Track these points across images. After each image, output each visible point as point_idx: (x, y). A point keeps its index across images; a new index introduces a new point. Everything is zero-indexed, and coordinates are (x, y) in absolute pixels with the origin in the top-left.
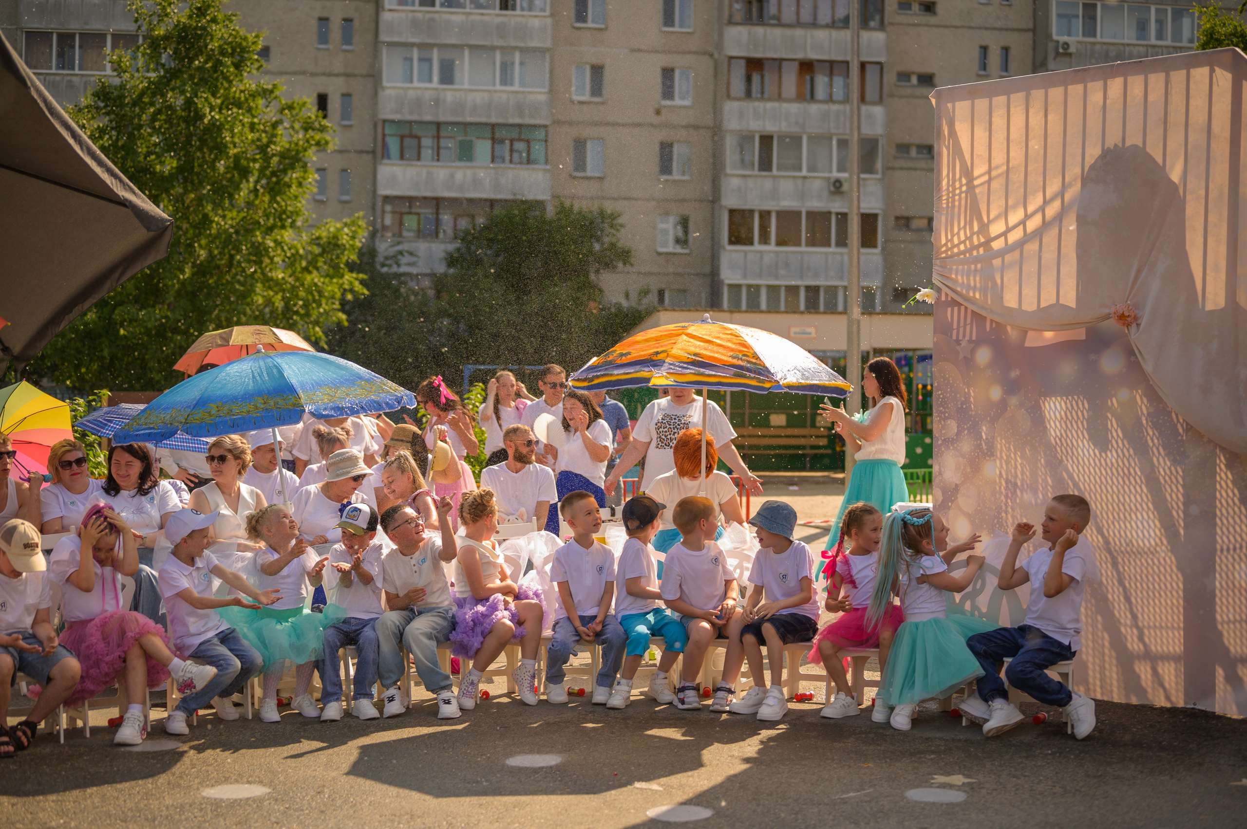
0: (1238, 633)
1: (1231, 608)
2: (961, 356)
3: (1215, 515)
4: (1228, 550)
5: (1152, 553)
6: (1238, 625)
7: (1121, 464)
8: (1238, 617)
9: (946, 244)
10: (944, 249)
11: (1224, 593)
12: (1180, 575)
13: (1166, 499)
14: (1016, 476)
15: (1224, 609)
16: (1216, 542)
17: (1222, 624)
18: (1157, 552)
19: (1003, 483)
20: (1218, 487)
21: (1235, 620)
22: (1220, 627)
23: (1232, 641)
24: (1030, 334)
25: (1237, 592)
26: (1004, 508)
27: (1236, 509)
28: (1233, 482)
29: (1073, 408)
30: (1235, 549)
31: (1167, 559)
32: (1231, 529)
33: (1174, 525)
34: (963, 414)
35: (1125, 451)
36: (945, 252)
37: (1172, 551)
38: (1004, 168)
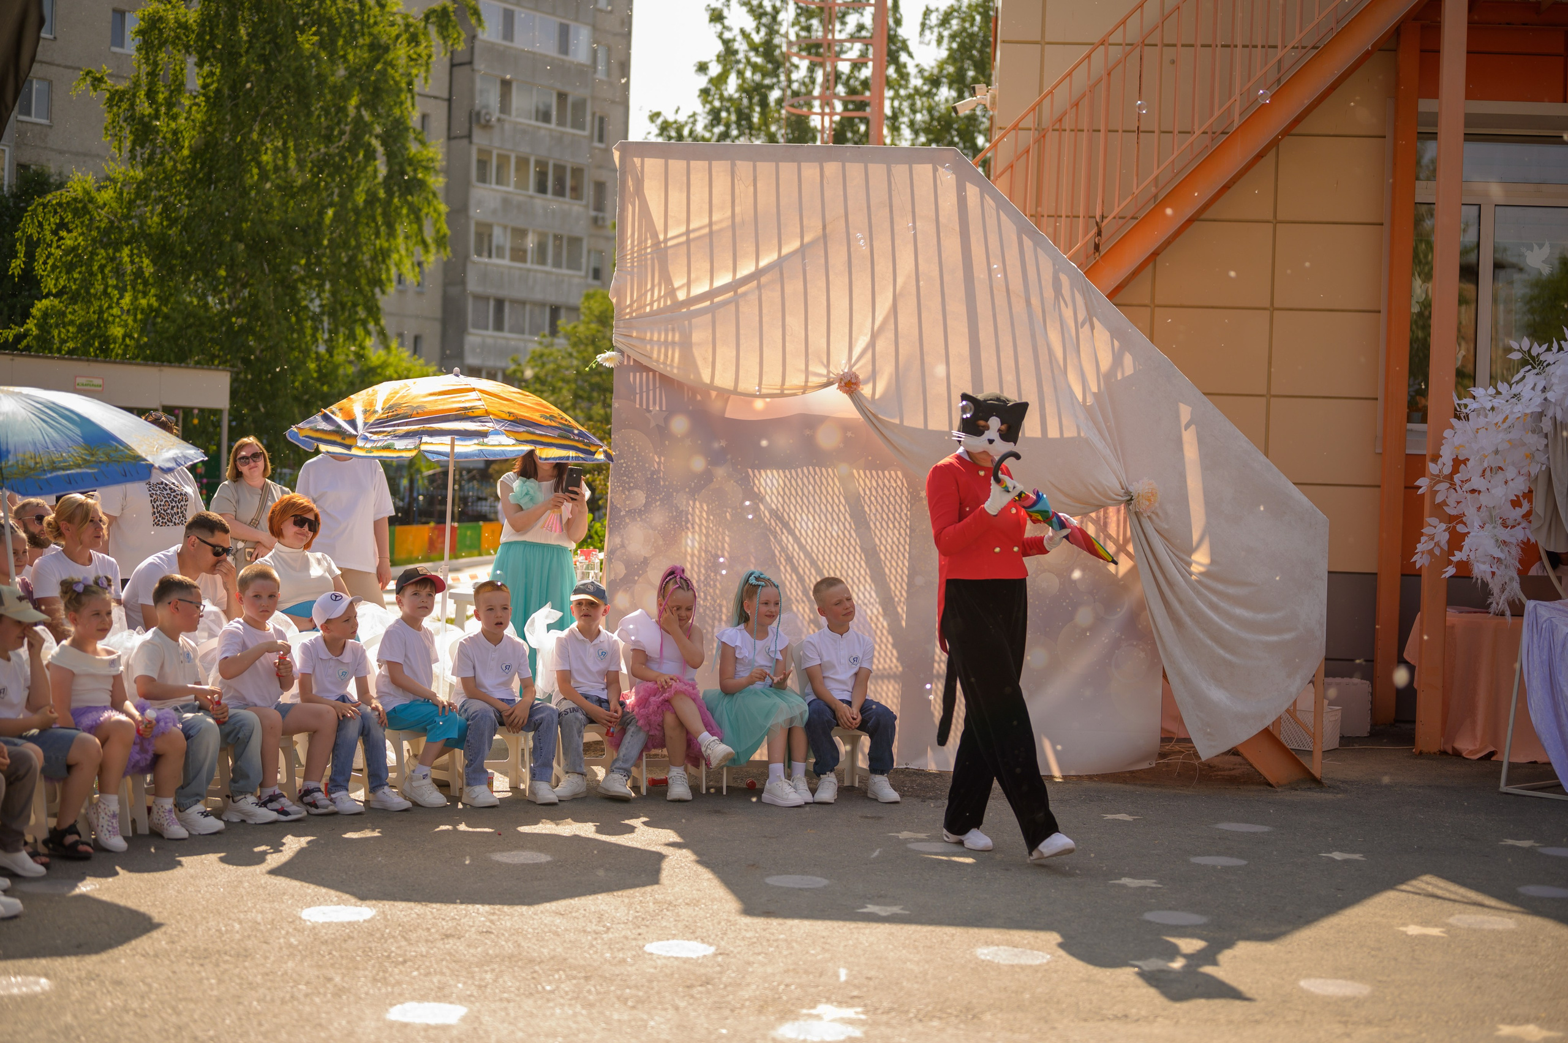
2: (653, 424)
9: (631, 305)
10: (628, 310)
14: (720, 549)
29: (790, 482)
34: (652, 484)
36: (631, 313)
38: (706, 231)
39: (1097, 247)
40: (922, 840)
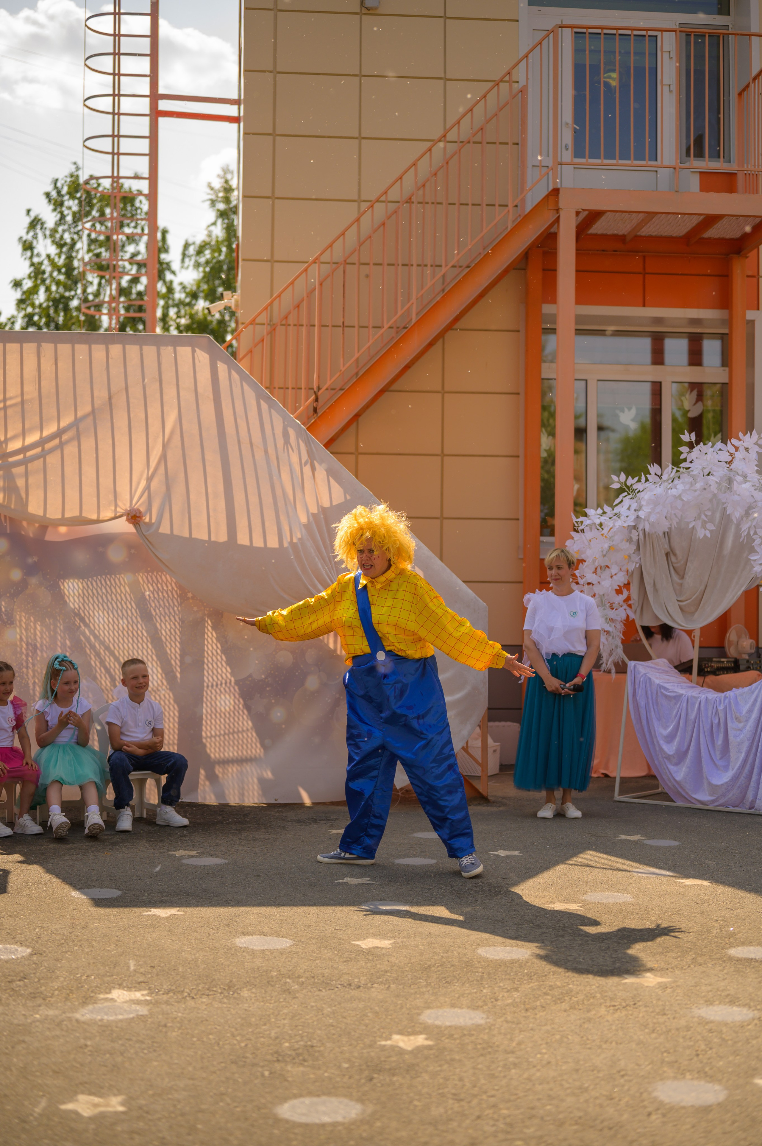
0: (217, 744)
1: (213, 727)
3: (203, 662)
4: (212, 686)
5: (155, 691)
6: (218, 738)
7: (130, 628)
8: (218, 733)
11: (209, 717)
12: (176, 707)
13: (167, 653)
14: (36, 639)
15: (209, 728)
16: (204, 681)
17: (206, 738)
18: (158, 690)
19: (24, 645)
20: (206, 642)
21: (221, 734)
22: (204, 741)
23: (213, 750)
24: (50, 529)
25: (218, 715)
26: (25, 664)
27: (219, 658)
28: (217, 639)
29: (88, 587)
30: (217, 685)
31: (167, 696)
32: (215, 672)
33: (173, 671)
35: (134, 618)
37: (171, 690)
38: (19, 399)
39: (315, 410)
40: (193, 857)
